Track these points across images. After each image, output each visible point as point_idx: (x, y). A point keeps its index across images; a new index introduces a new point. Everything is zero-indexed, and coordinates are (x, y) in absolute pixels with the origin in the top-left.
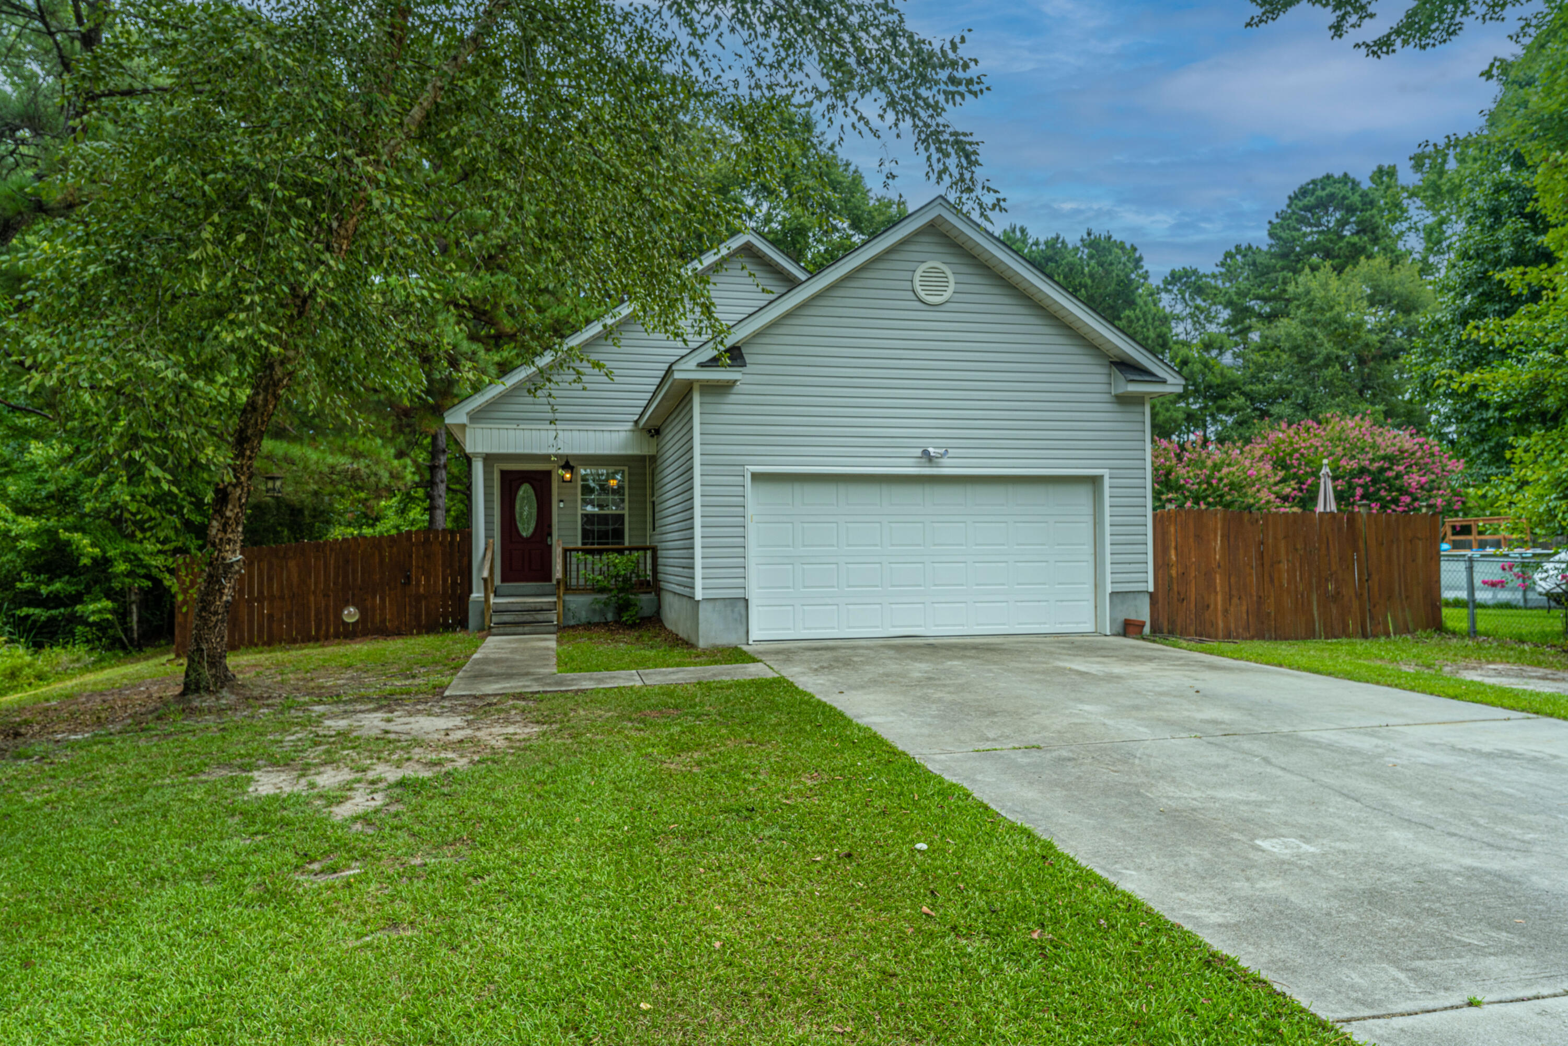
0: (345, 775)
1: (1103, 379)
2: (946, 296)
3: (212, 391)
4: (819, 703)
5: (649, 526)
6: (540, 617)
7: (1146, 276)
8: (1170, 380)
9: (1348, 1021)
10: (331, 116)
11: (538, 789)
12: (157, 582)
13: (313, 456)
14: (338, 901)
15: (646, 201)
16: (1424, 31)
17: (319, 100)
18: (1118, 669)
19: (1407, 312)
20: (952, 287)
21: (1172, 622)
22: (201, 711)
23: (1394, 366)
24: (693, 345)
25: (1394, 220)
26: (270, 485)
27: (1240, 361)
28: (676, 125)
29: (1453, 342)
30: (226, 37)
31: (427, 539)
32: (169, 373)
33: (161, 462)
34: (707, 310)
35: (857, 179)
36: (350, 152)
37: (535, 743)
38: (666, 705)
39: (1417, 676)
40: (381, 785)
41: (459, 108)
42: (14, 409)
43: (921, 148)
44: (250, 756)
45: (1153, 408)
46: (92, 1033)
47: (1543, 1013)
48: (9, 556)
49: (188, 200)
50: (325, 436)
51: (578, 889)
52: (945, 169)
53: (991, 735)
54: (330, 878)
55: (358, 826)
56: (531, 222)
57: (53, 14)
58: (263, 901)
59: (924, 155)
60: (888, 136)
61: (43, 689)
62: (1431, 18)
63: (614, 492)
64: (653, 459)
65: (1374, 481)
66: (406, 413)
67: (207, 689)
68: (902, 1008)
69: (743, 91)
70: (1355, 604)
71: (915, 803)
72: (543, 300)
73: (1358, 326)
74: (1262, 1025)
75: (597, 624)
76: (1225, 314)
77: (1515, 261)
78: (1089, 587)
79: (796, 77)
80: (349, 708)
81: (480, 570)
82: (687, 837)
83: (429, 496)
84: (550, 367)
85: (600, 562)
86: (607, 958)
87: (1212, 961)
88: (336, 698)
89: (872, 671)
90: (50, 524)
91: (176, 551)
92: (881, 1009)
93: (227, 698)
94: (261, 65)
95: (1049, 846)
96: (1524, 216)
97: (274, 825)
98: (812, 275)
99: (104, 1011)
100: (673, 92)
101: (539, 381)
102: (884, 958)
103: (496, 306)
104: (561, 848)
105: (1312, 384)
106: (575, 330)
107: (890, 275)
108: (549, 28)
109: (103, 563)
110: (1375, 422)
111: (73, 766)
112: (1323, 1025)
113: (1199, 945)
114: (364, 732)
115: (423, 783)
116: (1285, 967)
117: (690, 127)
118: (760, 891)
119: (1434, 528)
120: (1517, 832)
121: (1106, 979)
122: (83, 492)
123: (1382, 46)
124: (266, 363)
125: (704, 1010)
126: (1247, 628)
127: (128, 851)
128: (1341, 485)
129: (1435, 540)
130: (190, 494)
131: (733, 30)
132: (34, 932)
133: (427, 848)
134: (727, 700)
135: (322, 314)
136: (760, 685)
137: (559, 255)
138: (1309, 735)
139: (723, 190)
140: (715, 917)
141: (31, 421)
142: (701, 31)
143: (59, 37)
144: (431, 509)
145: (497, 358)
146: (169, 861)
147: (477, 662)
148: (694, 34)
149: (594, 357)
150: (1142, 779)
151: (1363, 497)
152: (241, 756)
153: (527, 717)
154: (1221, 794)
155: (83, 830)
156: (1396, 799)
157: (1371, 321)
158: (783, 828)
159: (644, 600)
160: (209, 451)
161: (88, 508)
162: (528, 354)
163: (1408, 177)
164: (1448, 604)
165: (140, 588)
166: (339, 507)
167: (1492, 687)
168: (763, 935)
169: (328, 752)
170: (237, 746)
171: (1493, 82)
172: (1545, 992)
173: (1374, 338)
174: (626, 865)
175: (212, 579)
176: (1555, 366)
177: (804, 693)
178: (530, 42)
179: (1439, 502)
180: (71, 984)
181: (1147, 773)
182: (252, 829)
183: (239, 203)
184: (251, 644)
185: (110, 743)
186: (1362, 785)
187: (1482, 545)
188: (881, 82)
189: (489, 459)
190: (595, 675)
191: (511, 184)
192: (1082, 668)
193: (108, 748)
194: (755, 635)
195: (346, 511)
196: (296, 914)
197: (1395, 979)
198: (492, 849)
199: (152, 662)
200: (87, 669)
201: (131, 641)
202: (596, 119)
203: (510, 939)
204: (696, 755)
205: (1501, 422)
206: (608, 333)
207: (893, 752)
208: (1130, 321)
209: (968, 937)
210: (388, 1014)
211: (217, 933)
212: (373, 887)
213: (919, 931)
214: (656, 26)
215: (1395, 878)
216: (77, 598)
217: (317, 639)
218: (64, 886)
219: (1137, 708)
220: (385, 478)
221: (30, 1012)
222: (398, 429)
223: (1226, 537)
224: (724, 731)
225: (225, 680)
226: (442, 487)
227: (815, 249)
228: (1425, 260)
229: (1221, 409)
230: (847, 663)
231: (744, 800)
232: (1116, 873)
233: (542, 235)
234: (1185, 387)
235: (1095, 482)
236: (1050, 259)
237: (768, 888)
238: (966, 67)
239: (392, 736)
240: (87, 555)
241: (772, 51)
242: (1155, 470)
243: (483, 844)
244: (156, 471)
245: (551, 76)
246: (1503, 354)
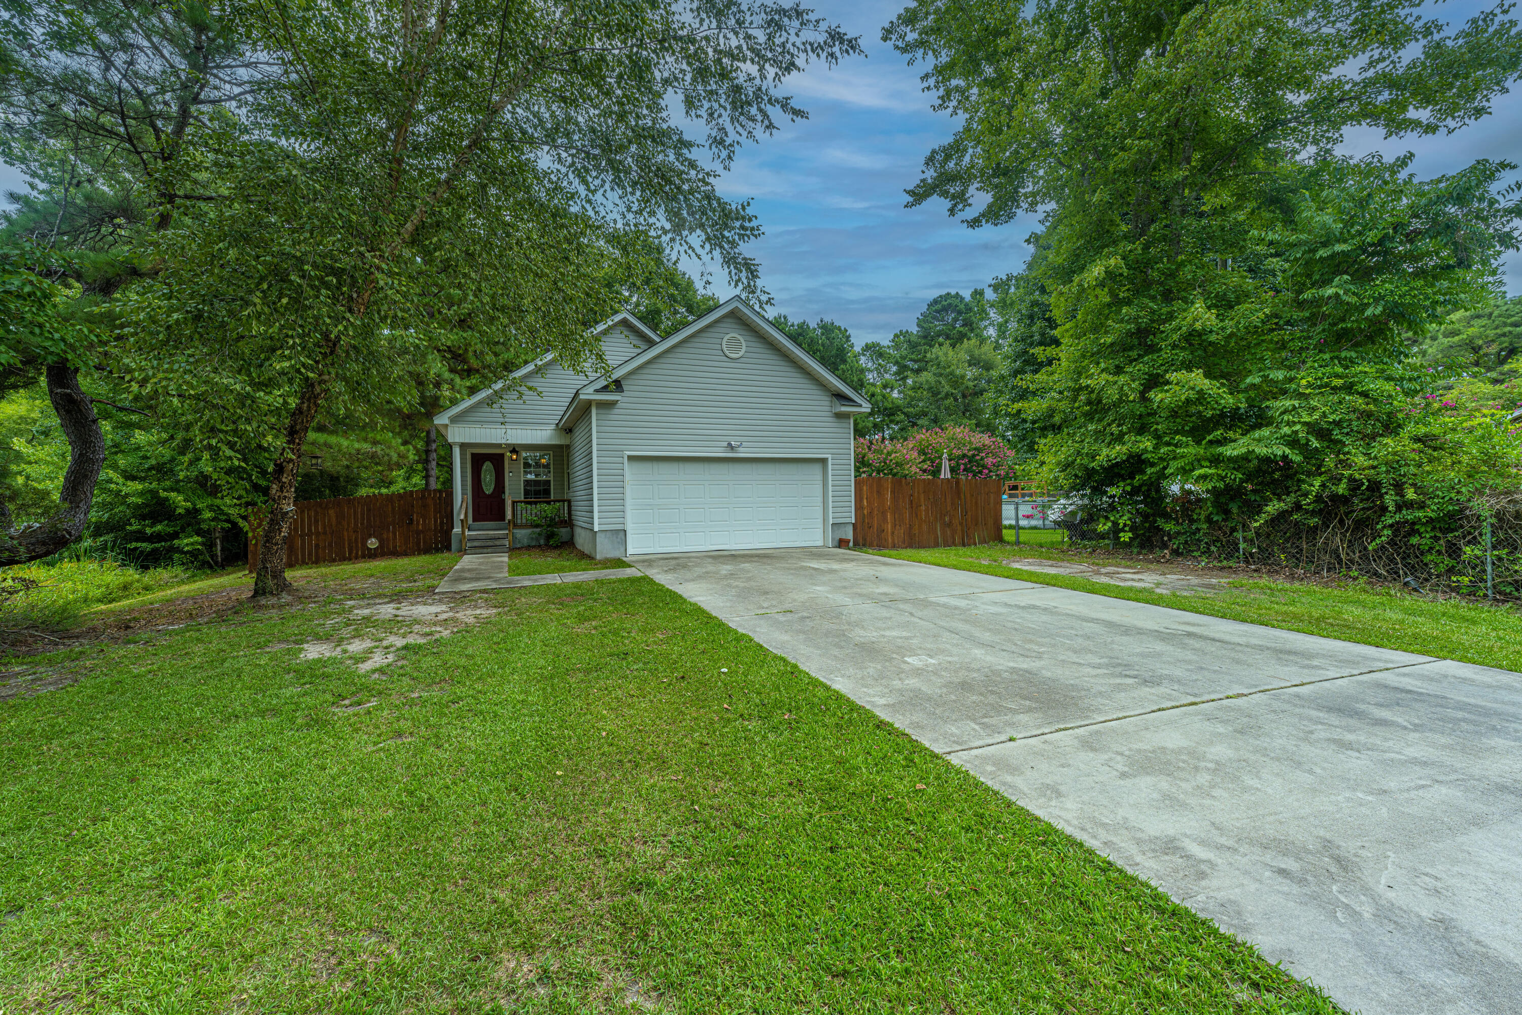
0: (368, 644)
1: (828, 403)
2: (741, 354)
3: (269, 398)
4: (668, 590)
5: (566, 487)
6: (498, 543)
7: (852, 346)
8: (864, 405)
9: (949, 753)
10: (348, 225)
11: (495, 647)
12: (235, 524)
13: (345, 443)
14: (361, 723)
15: (560, 290)
16: (997, 216)
17: (339, 214)
18: (835, 566)
19: (988, 370)
20: (744, 349)
21: (865, 539)
22: (267, 607)
23: (980, 399)
24: (591, 379)
25: (982, 319)
26: (314, 461)
27: (902, 396)
28: (579, 244)
29: (1010, 386)
30: (270, 166)
31: (423, 496)
32: (238, 387)
33: (231, 445)
34: (600, 357)
35: (690, 283)
36: (362, 249)
37: (493, 619)
38: (576, 594)
39: (989, 567)
40: (392, 649)
41: (438, 226)
42: (121, 409)
43: (725, 267)
44: (302, 634)
45: (855, 421)
46: (182, 821)
47: (1045, 742)
48: (121, 508)
49: (247, 274)
50: (354, 430)
51: (519, 706)
52: (739, 280)
53: (765, 605)
54: (356, 709)
55: (376, 675)
56: (486, 299)
57: (139, 139)
58: (309, 726)
59: (727, 270)
60: (706, 258)
61: (149, 597)
62: (1000, 209)
63: (544, 466)
64: (568, 447)
65: (970, 462)
66: (409, 416)
67: (271, 593)
68: (711, 763)
69: (619, 225)
70: (959, 528)
71: (721, 646)
72: (498, 349)
73: (963, 377)
74: (906, 758)
75: (534, 547)
76: (894, 369)
77: (1041, 344)
78: (821, 520)
79: (652, 220)
80: (371, 602)
81: (459, 514)
82: (587, 672)
83: (426, 469)
84: (502, 389)
85: (535, 509)
86: (537, 746)
87: (881, 725)
88: (362, 596)
89: (699, 571)
90: (152, 486)
91: (248, 504)
92: (699, 764)
93: (286, 598)
94: (297, 187)
95: (795, 666)
96: (1045, 319)
97: (318, 678)
98: (663, 339)
99: (191, 806)
100: (577, 224)
101: (495, 398)
102: (701, 735)
103: (466, 350)
104: (509, 682)
105: (939, 408)
106: (518, 368)
107: (709, 340)
108: (496, 179)
109: (194, 512)
110: (971, 430)
111: (170, 647)
112: (936, 756)
113: (874, 716)
114: (381, 617)
115: (420, 647)
116: (917, 726)
117: (587, 246)
118: (630, 701)
119: (999, 488)
120: (1036, 648)
121: (824, 739)
122: (177, 465)
123: (974, 223)
124: (309, 384)
125: (595, 773)
126: (904, 542)
127: (211, 700)
128: (953, 463)
129: (999, 494)
130: (256, 466)
131: (612, 189)
132: (138, 758)
133: (422, 686)
134: (613, 590)
135: (347, 352)
136: (632, 581)
137: (506, 321)
138: (934, 599)
139: (609, 285)
140: (603, 717)
141: (134, 418)
142: (593, 188)
143: (145, 156)
144: (427, 477)
145: (468, 384)
146: (241, 705)
147: (457, 571)
148: (588, 190)
149: (530, 384)
150: (847, 627)
151: (964, 470)
152: (296, 635)
153: (488, 604)
154: (887, 633)
155: (177, 689)
156: (977, 633)
157: (969, 375)
158: (645, 664)
159: (563, 531)
160: (269, 438)
161: (182, 475)
162: (486, 382)
163: (990, 295)
164: (1006, 528)
165: (222, 528)
166: (364, 475)
167: (1026, 571)
168: (631, 727)
169: (356, 630)
170: (292, 628)
171: (1031, 246)
172: (1046, 731)
173: (971, 384)
174: (549, 690)
175: (272, 522)
176: (1059, 401)
177: (659, 585)
178: (484, 187)
179: (1002, 472)
180: (167, 791)
181: (849, 624)
182: (302, 681)
183: (284, 279)
184: (304, 563)
185: (199, 630)
186: (960, 626)
187: (1023, 496)
188: (702, 226)
189: (463, 446)
190: (535, 577)
191: (473, 275)
192: (816, 566)
193: (198, 634)
194: (630, 551)
195: (369, 478)
196: (332, 733)
197: (974, 729)
198: (464, 685)
199: (231, 577)
200: (183, 582)
201: (216, 563)
202: (528, 238)
203: (475, 740)
204: (594, 623)
205: (1033, 430)
206: (538, 370)
207: (710, 617)
208: (844, 371)
209: (749, 720)
210: (394, 792)
211: (276, 749)
212: (385, 713)
213: (722, 718)
214: (565, 184)
215: (975, 675)
216: (176, 536)
217: (350, 559)
218: (163, 726)
219: (845, 587)
220: (395, 457)
221: (135, 811)
222: (404, 427)
223: (893, 492)
224: (611, 608)
225: (284, 586)
226: (434, 463)
227: (666, 324)
228: (997, 342)
229: (891, 421)
230: (684, 567)
231: (622, 648)
232: (831, 680)
233: (494, 308)
234: (872, 409)
235: (824, 461)
236: (800, 335)
237: (635, 699)
238: (750, 220)
239: (400, 619)
240: (181, 507)
241: (637, 204)
242: (856, 455)
243: (459, 682)
244: (229, 453)
245: (499, 208)
246: (1034, 394)
